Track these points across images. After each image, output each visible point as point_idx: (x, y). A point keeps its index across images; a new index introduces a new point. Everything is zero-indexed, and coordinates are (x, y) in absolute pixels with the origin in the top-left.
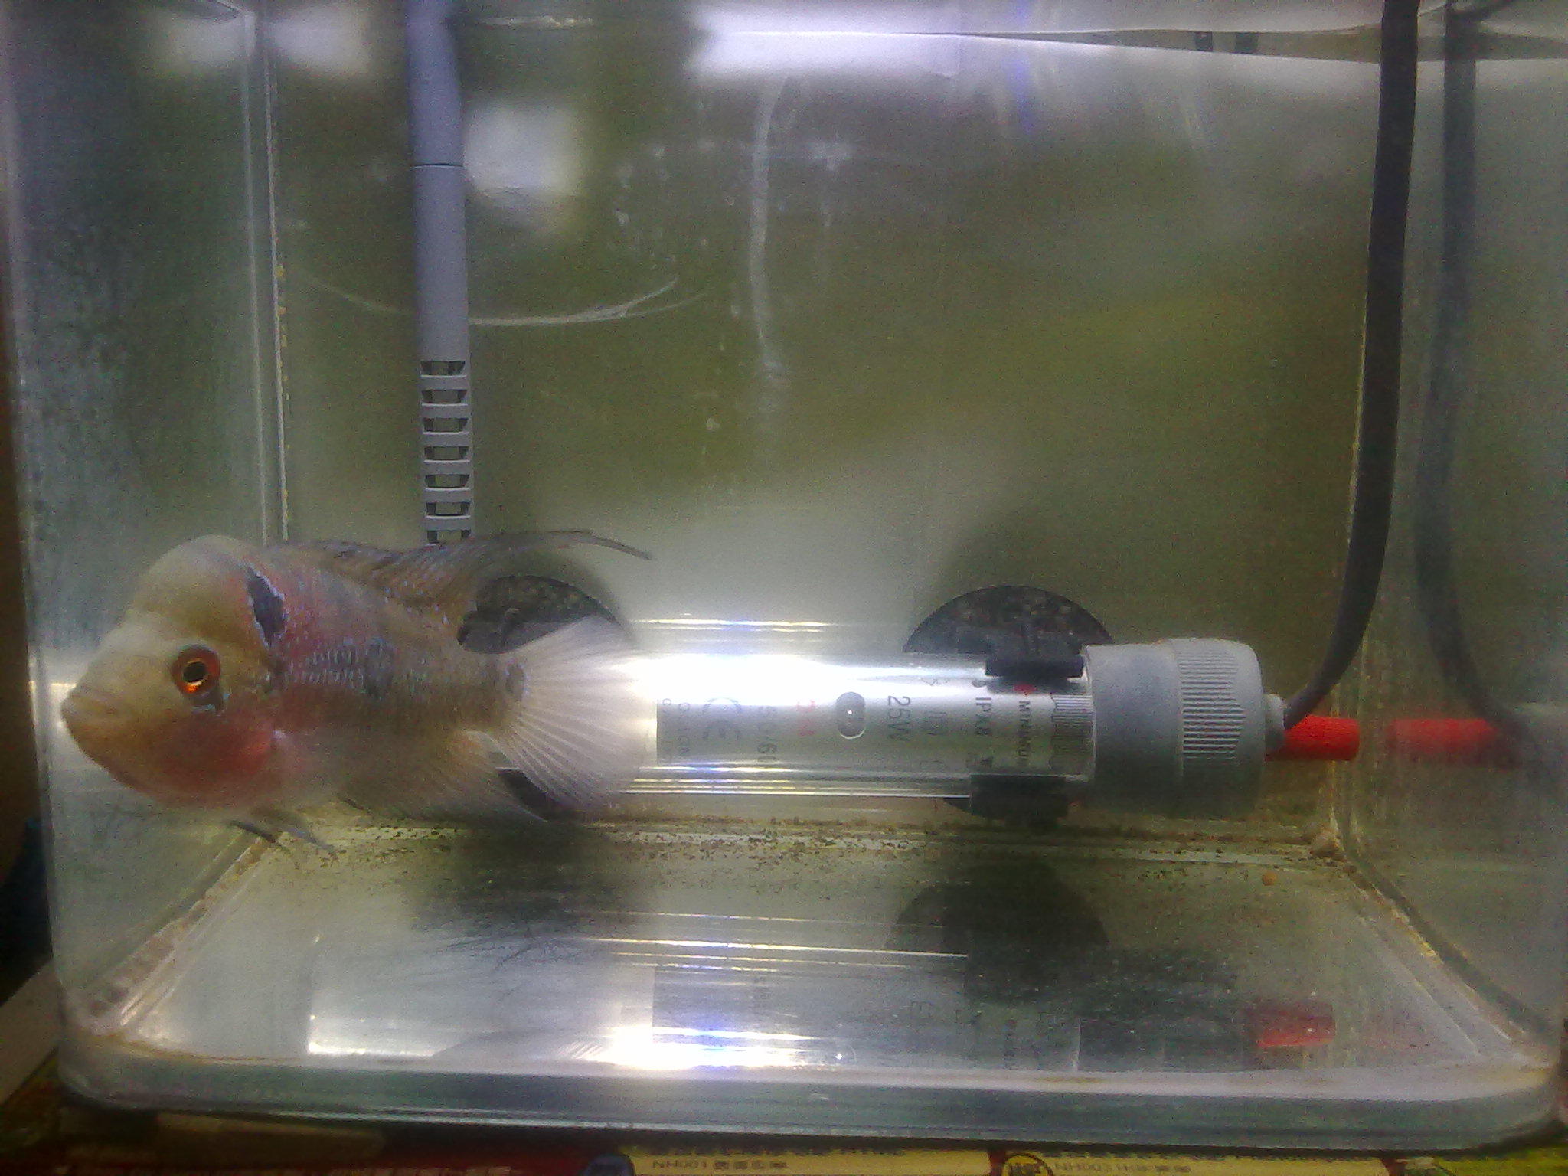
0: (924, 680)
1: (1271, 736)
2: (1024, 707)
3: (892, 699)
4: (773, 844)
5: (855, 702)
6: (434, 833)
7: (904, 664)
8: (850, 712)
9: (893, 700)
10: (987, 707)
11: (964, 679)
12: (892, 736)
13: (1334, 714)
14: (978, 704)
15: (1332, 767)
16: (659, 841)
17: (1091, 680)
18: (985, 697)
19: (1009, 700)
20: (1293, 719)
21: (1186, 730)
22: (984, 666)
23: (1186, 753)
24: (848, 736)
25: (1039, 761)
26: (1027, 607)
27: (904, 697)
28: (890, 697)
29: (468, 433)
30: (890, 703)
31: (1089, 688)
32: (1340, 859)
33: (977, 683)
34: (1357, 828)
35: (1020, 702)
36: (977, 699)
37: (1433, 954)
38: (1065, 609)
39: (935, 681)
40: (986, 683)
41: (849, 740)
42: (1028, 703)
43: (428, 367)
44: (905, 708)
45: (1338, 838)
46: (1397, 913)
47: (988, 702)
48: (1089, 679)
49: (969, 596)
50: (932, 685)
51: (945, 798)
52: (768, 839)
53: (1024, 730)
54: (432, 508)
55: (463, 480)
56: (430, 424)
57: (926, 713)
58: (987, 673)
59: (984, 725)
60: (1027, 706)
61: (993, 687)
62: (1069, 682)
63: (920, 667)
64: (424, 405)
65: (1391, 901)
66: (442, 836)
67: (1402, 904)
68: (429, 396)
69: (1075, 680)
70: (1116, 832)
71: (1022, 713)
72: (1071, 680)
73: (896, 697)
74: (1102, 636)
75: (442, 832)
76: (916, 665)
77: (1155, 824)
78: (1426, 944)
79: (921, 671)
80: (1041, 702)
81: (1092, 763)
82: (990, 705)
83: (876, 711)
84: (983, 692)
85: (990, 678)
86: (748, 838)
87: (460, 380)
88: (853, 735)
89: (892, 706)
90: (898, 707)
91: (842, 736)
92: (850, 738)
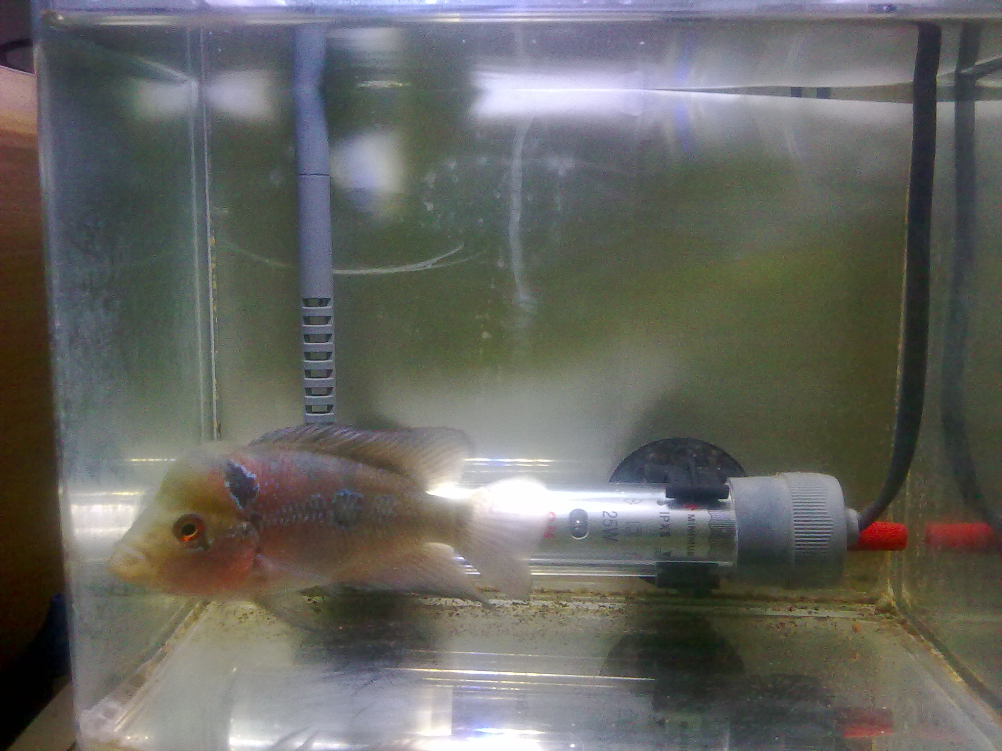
0: (625, 500)
1: (850, 536)
2: (691, 518)
3: (605, 514)
4: (528, 606)
5: (581, 515)
6: (309, 600)
7: (612, 490)
8: (578, 522)
10: (666, 519)
11: (650, 500)
12: (605, 537)
13: (889, 521)
14: (662, 517)
15: (889, 554)
16: (454, 604)
17: (734, 500)
18: (665, 512)
19: (681, 514)
20: (865, 524)
21: (796, 533)
22: (665, 490)
23: (796, 548)
24: (576, 537)
25: (701, 553)
26: (690, 451)
27: (613, 512)
28: (604, 512)
29: (332, 343)
31: (732, 506)
32: (894, 614)
33: (660, 503)
34: (906, 594)
35: (689, 515)
36: (661, 513)
37: (960, 679)
38: (714, 452)
39: (633, 501)
40: (665, 503)
41: (577, 540)
42: (693, 516)
43: (307, 302)
44: (613, 519)
45: (894, 600)
46: (934, 652)
47: (668, 515)
48: (732, 499)
49: (653, 444)
50: (631, 504)
51: (640, 577)
52: (525, 603)
53: (691, 533)
54: (309, 391)
55: (329, 373)
56: (308, 338)
57: (628, 523)
58: (667, 496)
59: (665, 530)
60: (693, 518)
61: (671, 505)
62: (718, 502)
63: (623, 492)
64: (304, 326)
65: (931, 644)
66: (314, 602)
67: (939, 646)
68: (308, 320)
69: (724, 500)
70: (750, 597)
71: (690, 522)
72: (720, 500)
73: (608, 511)
74: (739, 471)
75: (314, 599)
76: (621, 491)
77: (775, 591)
78: (955, 673)
79: (623, 495)
80: (702, 515)
81: (736, 554)
82: (669, 517)
83: (594, 521)
84: (664, 508)
85: (668, 499)
86: (512, 602)
87: (327, 310)
88: (580, 537)
89: (605, 518)
90: (609, 518)
91: (574, 537)
92: (578, 539)
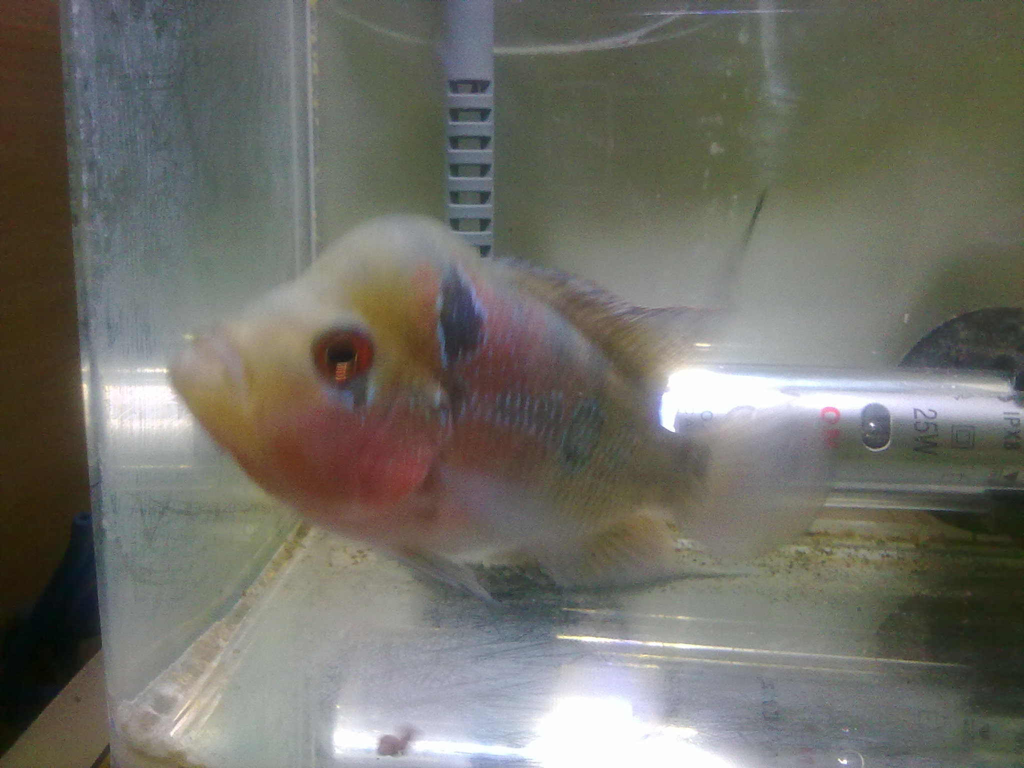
0: (951, 393)
5: (880, 415)
8: (872, 425)
9: (919, 413)
10: (1015, 422)
11: (989, 394)
12: (916, 449)
14: (1005, 419)
18: (1011, 411)
22: (1010, 380)
24: (874, 447)
27: (931, 410)
28: (915, 410)
29: (491, 151)
30: (916, 417)
33: (1003, 398)
36: (1005, 413)
39: (961, 395)
40: (1012, 398)
41: (873, 452)
43: (455, 86)
44: (931, 421)
50: (959, 398)
55: (485, 196)
56: (455, 141)
57: (953, 427)
58: (1014, 388)
59: (1013, 440)
61: (1019, 402)
64: (451, 123)
68: (456, 114)
73: (922, 409)
82: (1017, 419)
83: (902, 424)
84: (1009, 407)
87: (483, 99)
88: (880, 447)
89: (918, 419)
90: (924, 420)
91: (867, 447)
92: (875, 450)
